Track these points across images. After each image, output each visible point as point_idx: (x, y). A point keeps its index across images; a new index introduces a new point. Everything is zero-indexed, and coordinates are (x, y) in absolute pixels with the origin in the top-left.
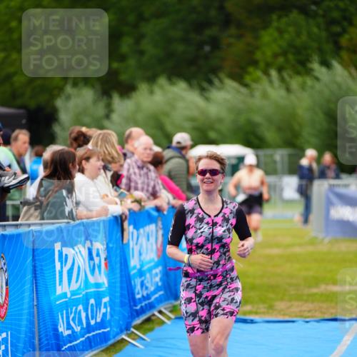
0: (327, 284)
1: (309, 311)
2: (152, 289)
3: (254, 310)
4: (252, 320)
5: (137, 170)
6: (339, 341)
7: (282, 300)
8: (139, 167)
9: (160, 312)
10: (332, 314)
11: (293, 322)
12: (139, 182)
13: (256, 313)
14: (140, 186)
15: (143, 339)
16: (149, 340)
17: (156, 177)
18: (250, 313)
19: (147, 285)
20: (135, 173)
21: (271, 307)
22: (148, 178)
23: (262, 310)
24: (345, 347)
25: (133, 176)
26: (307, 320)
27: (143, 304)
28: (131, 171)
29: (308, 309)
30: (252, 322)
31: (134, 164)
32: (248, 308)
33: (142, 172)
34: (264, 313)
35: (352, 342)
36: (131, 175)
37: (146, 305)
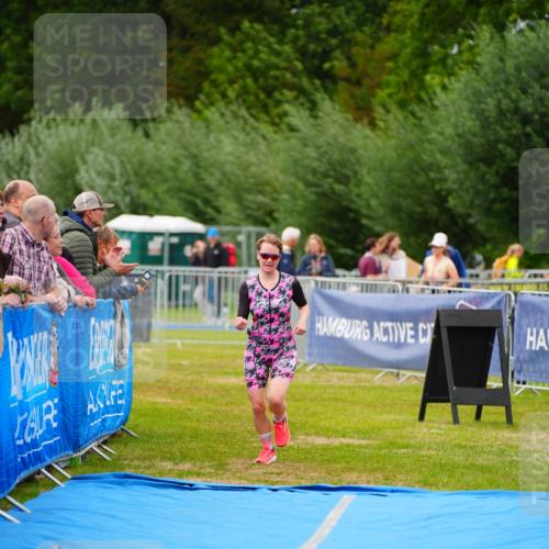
0: (307, 435)
1: (279, 474)
2: (41, 432)
3: (196, 469)
4: (191, 485)
5: (24, 247)
6: (320, 521)
7: (238, 455)
8: (27, 242)
9: (50, 468)
10: (312, 479)
11: (254, 489)
12: (27, 266)
13: (198, 475)
14: (27, 272)
15: (21, 510)
16: (29, 511)
17: (50, 258)
18: (189, 473)
19: (32, 425)
20: (21, 251)
21: (221, 466)
22: (40, 260)
23: (208, 470)
24: (328, 531)
25: (18, 256)
26: (275, 487)
27: (26, 455)
28: (16, 247)
29: (278, 471)
30: (191, 487)
31: (21, 237)
32: (187, 466)
33: (32, 251)
34: (210, 475)
35: (339, 522)
36: (15, 253)
37: (29, 455)
